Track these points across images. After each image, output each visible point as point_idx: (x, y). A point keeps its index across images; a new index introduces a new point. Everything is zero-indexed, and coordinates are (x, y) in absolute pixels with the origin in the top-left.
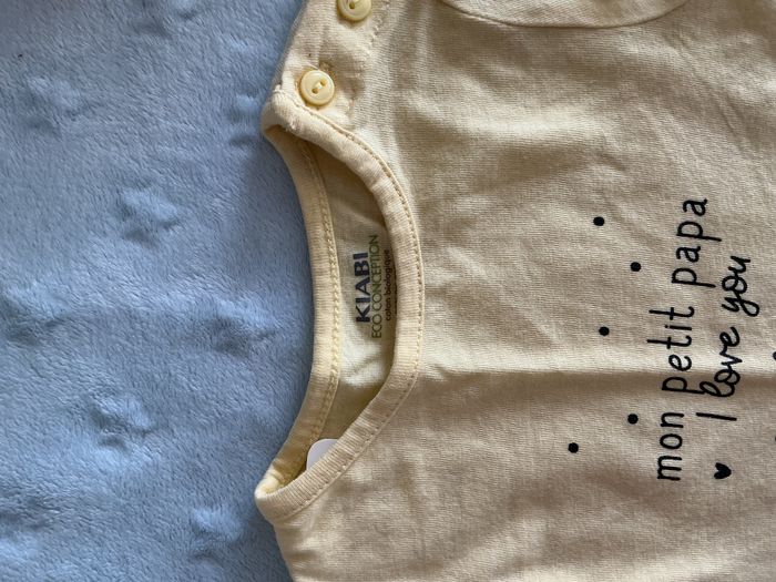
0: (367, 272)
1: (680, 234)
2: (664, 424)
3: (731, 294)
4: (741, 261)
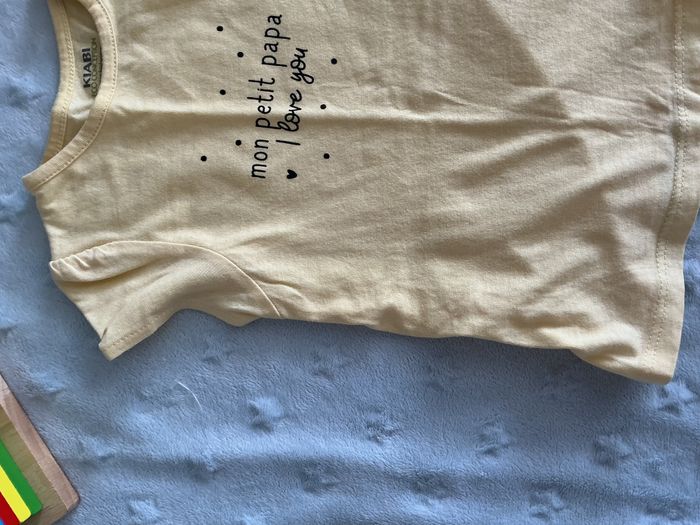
0: (89, 60)
1: (266, 35)
2: (257, 146)
3: (297, 71)
4: (302, 51)
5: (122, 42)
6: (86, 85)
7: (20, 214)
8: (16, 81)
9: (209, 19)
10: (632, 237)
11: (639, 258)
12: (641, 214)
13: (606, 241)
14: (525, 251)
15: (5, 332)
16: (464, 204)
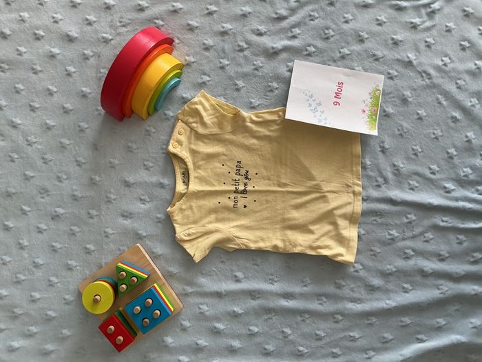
0: (184, 174)
1: (237, 167)
2: (235, 199)
3: (246, 177)
4: (247, 171)
5: (194, 170)
6: (184, 182)
7: (164, 220)
8: (162, 181)
9: (219, 162)
10: (342, 223)
11: (345, 229)
12: (344, 216)
13: (335, 224)
14: (312, 228)
15: (160, 256)
16: (295, 214)
